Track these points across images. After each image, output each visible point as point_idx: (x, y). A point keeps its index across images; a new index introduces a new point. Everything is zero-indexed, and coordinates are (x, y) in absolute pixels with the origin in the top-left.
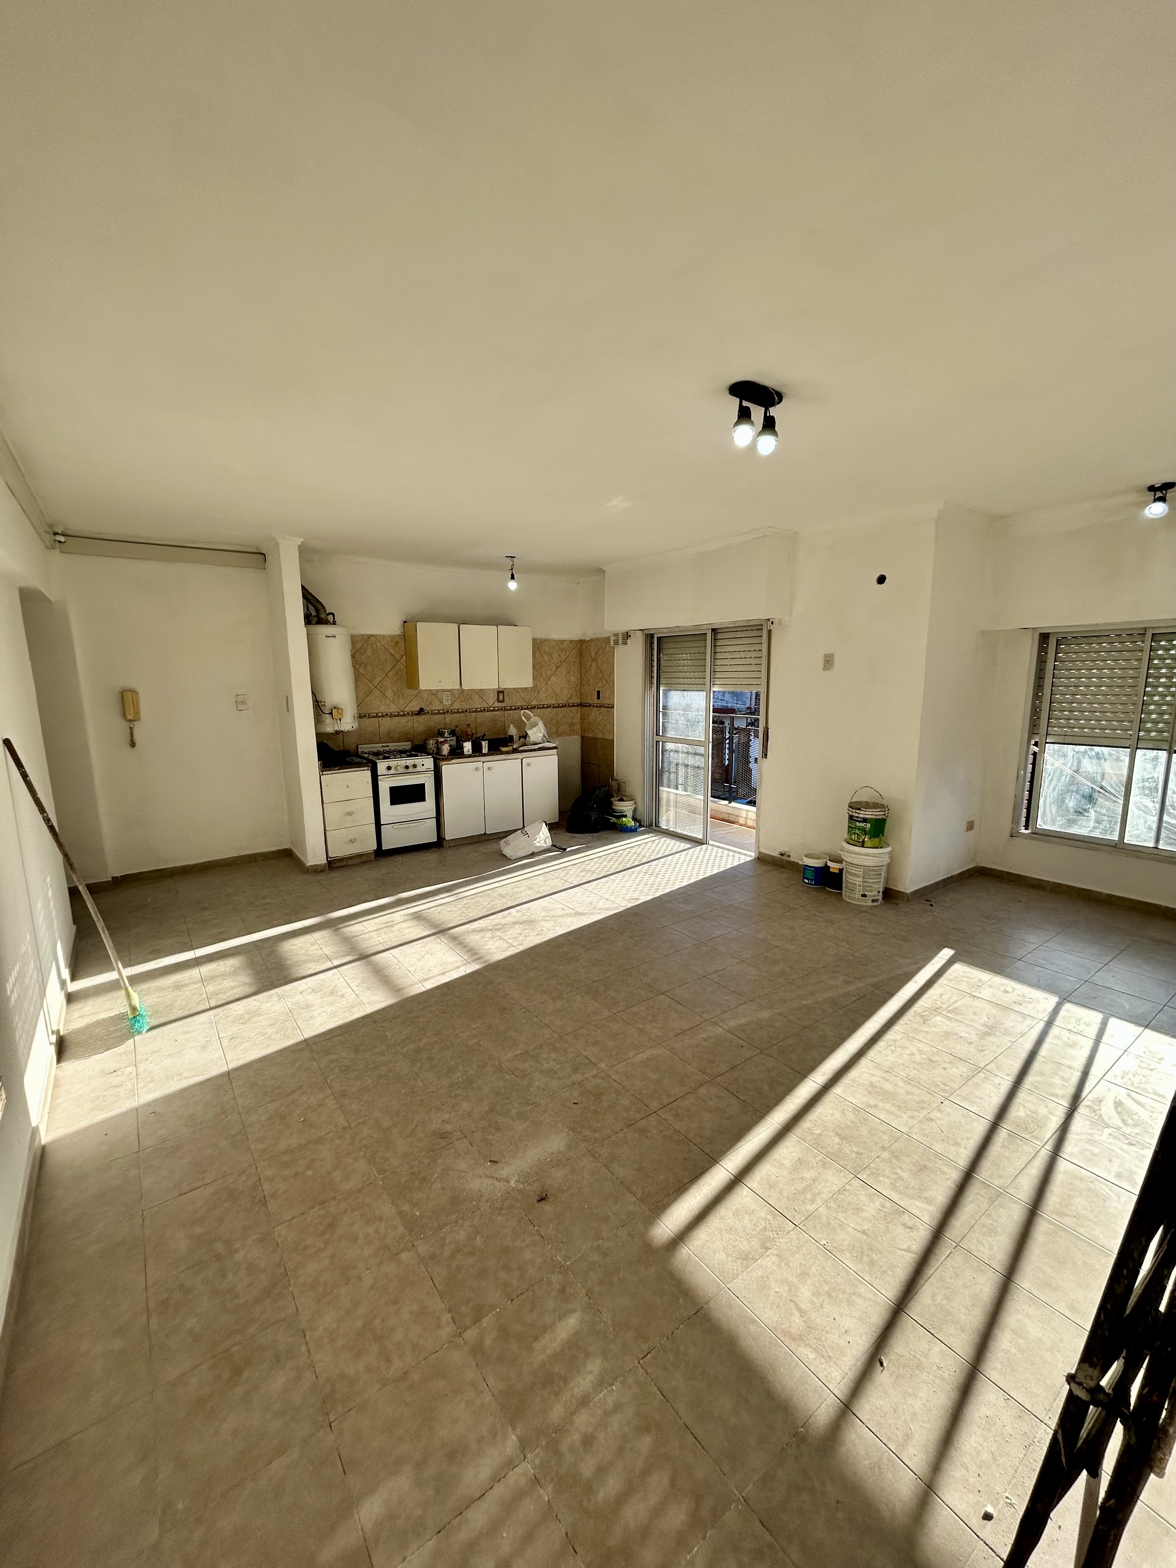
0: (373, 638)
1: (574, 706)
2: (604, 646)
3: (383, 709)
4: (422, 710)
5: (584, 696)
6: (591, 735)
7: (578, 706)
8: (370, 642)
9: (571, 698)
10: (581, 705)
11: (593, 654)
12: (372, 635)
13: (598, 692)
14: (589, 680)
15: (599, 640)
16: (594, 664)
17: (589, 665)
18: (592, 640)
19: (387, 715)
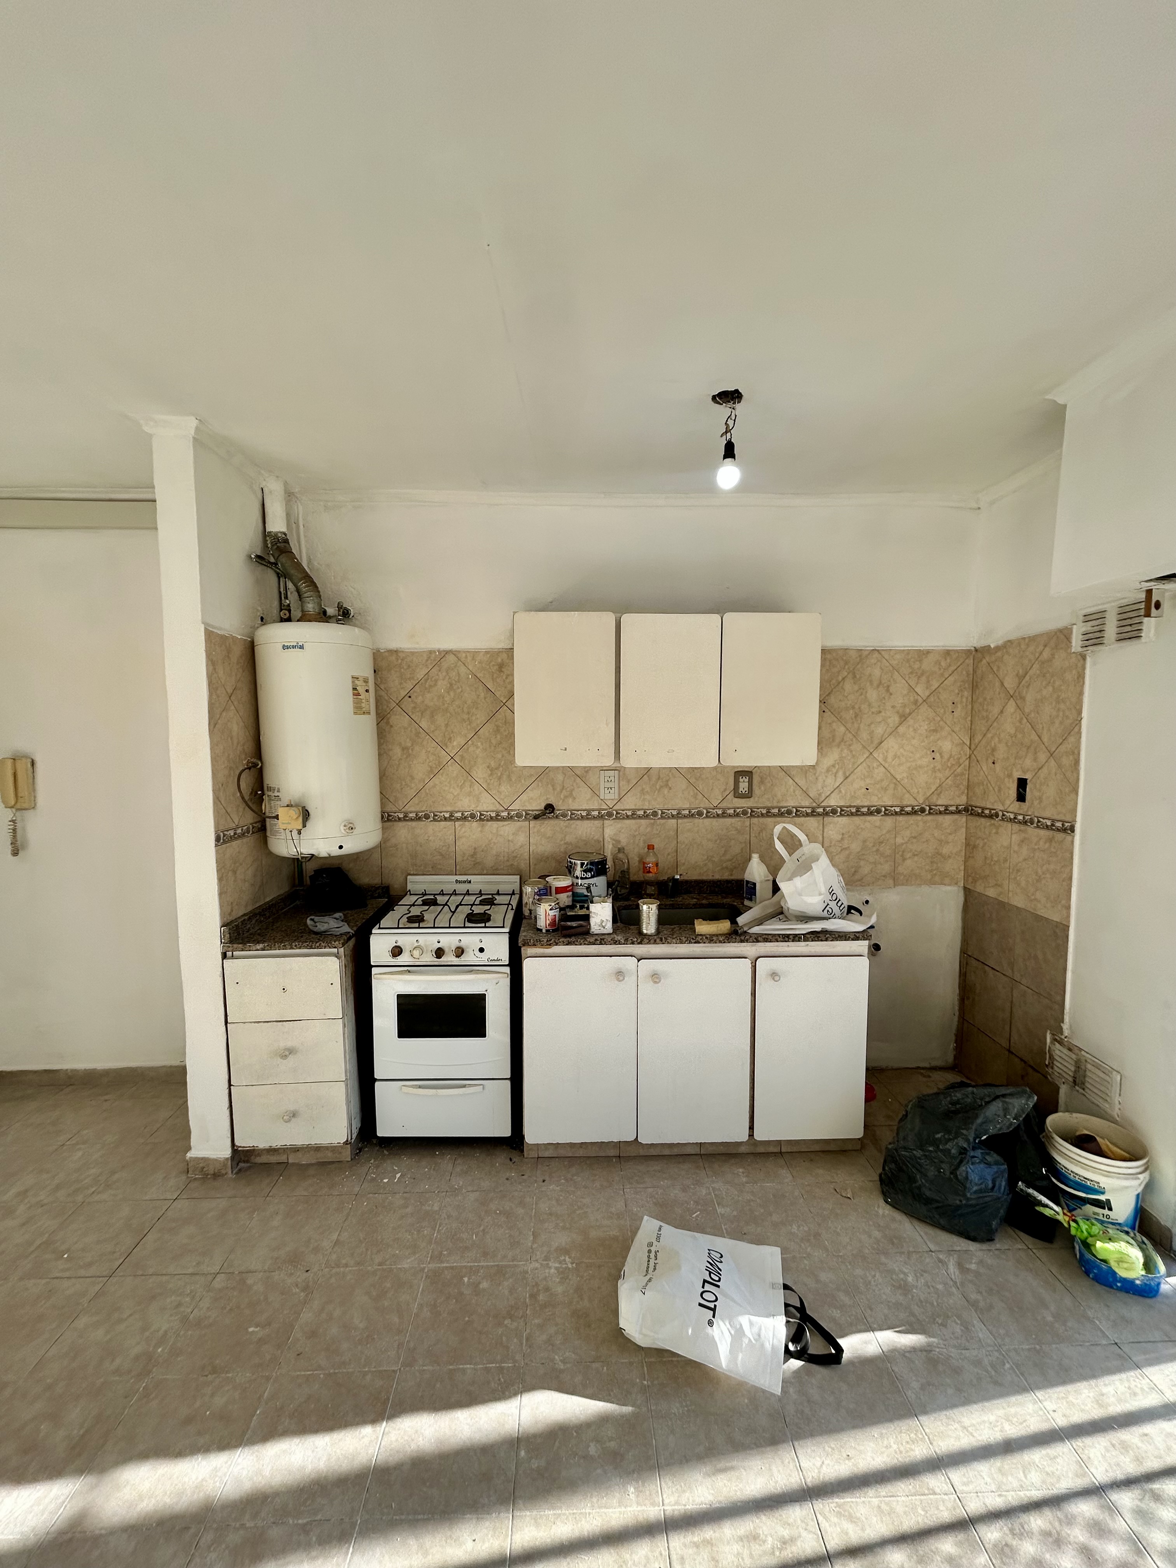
0: (451, 658)
1: (946, 811)
2: (1046, 655)
3: (466, 804)
4: (550, 808)
5: (979, 791)
6: (991, 893)
7: (958, 812)
8: (445, 665)
9: (939, 791)
10: (969, 810)
11: (1010, 683)
12: (447, 652)
13: (1022, 784)
14: (994, 750)
15: (1033, 639)
16: (1011, 707)
17: (996, 710)
18: (1007, 645)
19: (473, 816)
